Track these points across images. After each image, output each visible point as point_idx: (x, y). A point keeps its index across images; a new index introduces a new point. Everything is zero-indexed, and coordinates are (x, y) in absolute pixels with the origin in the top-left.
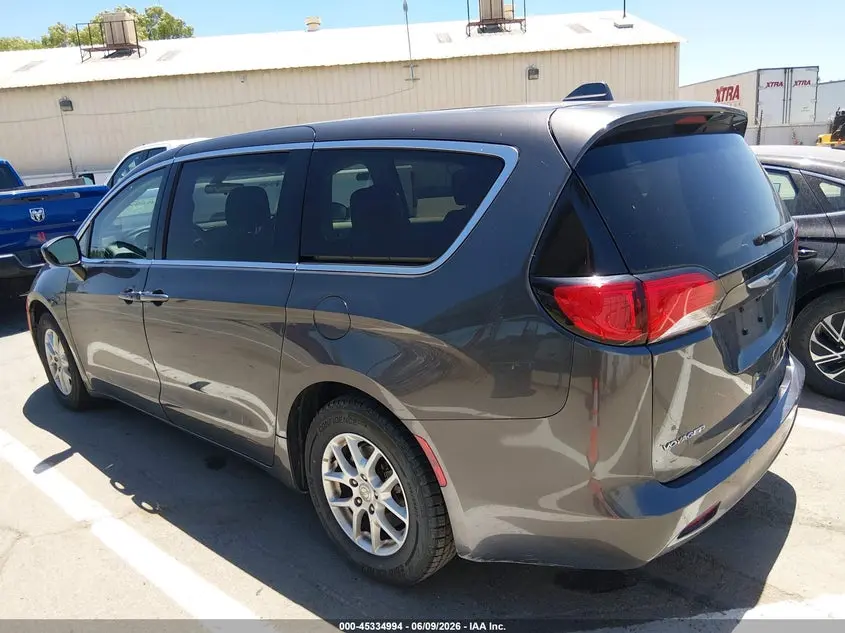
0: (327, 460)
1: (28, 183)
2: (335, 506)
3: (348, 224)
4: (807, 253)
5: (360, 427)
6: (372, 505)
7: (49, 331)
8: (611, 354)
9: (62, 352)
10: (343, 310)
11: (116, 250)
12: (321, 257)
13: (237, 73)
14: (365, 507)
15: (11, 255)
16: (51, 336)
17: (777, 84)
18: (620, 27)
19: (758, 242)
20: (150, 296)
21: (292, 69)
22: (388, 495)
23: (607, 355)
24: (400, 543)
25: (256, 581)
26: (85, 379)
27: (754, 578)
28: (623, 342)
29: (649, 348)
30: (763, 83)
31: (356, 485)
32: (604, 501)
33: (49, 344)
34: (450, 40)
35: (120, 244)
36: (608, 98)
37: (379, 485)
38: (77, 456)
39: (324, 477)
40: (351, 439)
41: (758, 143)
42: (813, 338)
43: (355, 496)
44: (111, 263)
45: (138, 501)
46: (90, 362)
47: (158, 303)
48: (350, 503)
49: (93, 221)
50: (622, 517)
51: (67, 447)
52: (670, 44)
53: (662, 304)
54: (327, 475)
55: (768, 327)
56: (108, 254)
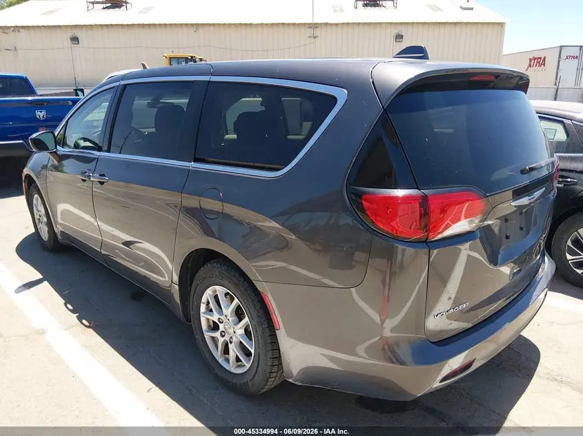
0: (204, 303)
1: (39, 92)
2: (208, 335)
3: (235, 136)
4: (571, 181)
5: (226, 282)
6: (231, 337)
7: (36, 196)
8: (400, 247)
9: (43, 211)
10: (218, 198)
11: (82, 143)
12: (210, 159)
13: (192, 25)
14: (227, 338)
15: (21, 141)
16: (37, 199)
17: (573, 57)
18: (464, 9)
19: (523, 172)
20: (97, 178)
21: (230, 24)
22: (242, 331)
23: (397, 247)
24: (248, 366)
25: (149, 382)
26: (56, 231)
27: (499, 414)
28: (408, 239)
29: (428, 244)
30: (563, 56)
31: (222, 322)
32: (390, 352)
33: (35, 205)
34: (342, 11)
35: (85, 140)
36: (425, 57)
37: (237, 324)
38: (46, 284)
39: (201, 315)
40: (220, 290)
41: (555, 99)
42: (569, 243)
43: (221, 330)
44: (76, 152)
45: (80, 319)
46: (60, 221)
47: (102, 183)
48: (217, 334)
49: (67, 121)
50: (401, 364)
51: (40, 276)
52: (498, 24)
53: (443, 211)
54: (204, 313)
55: (527, 235)
56: (77, 146)
